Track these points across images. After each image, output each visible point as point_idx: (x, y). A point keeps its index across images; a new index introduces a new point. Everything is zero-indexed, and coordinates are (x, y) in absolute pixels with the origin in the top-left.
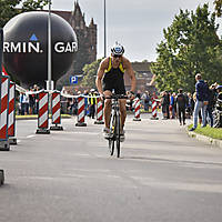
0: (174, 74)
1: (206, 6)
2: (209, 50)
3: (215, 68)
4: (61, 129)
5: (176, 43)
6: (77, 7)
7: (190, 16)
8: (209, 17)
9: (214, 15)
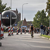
0: (37, 24)
1: (44, 10)
2: (44, 19)
3: (46, 23)
4: (13, 35)
5: (38, 17)
6: (17, 10)
7: (40, 12)
8: (44, 12)
9: (45, 12)
